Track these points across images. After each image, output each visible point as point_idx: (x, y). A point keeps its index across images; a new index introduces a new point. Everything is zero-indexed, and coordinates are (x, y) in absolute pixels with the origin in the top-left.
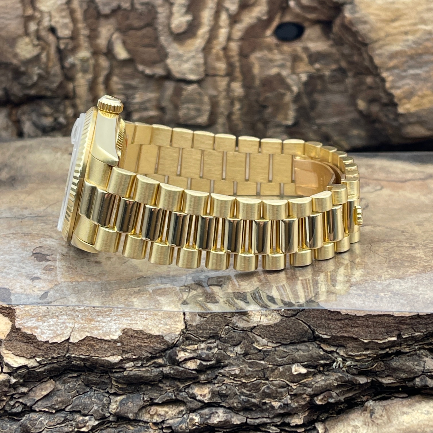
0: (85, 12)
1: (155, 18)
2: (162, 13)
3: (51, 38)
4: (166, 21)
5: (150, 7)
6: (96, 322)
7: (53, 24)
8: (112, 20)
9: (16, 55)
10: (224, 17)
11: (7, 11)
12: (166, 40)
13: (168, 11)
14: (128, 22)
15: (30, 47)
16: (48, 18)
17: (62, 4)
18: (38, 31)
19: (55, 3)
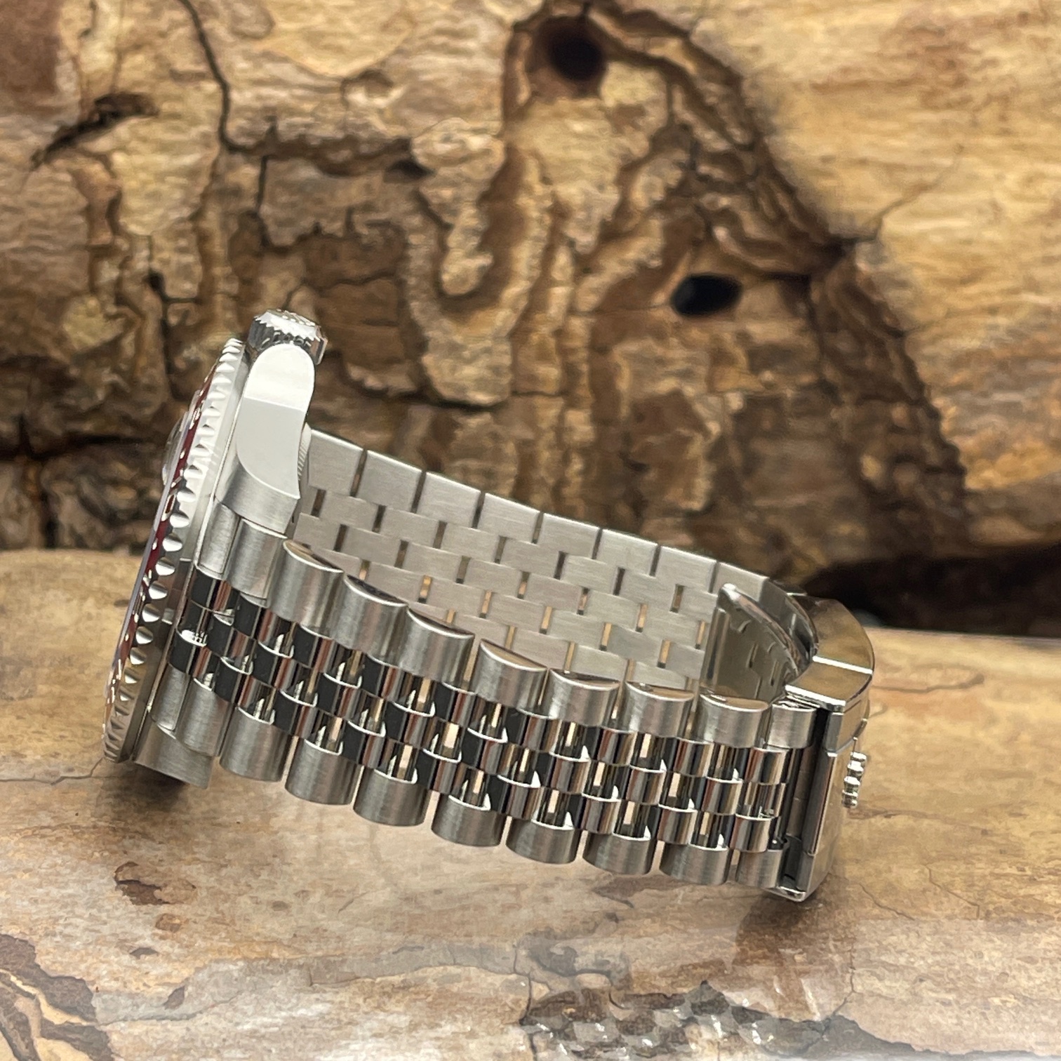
0: (233, 241)
1: (403, 258)
2: (416, 247)
3: (149, 300)
4: (428, 267)
5: (390, 232)
7: (156, 266)
8: (295, 261)
9: (61, 340)
10: (563, 259)
11: (46, 232)
12: (423, 311)
13: (432, 242)
14: (334, 266)
15: (98, 322)
16: (145, 253)
17: (181, 220)
18: (118, 282)
19: (164, 217)
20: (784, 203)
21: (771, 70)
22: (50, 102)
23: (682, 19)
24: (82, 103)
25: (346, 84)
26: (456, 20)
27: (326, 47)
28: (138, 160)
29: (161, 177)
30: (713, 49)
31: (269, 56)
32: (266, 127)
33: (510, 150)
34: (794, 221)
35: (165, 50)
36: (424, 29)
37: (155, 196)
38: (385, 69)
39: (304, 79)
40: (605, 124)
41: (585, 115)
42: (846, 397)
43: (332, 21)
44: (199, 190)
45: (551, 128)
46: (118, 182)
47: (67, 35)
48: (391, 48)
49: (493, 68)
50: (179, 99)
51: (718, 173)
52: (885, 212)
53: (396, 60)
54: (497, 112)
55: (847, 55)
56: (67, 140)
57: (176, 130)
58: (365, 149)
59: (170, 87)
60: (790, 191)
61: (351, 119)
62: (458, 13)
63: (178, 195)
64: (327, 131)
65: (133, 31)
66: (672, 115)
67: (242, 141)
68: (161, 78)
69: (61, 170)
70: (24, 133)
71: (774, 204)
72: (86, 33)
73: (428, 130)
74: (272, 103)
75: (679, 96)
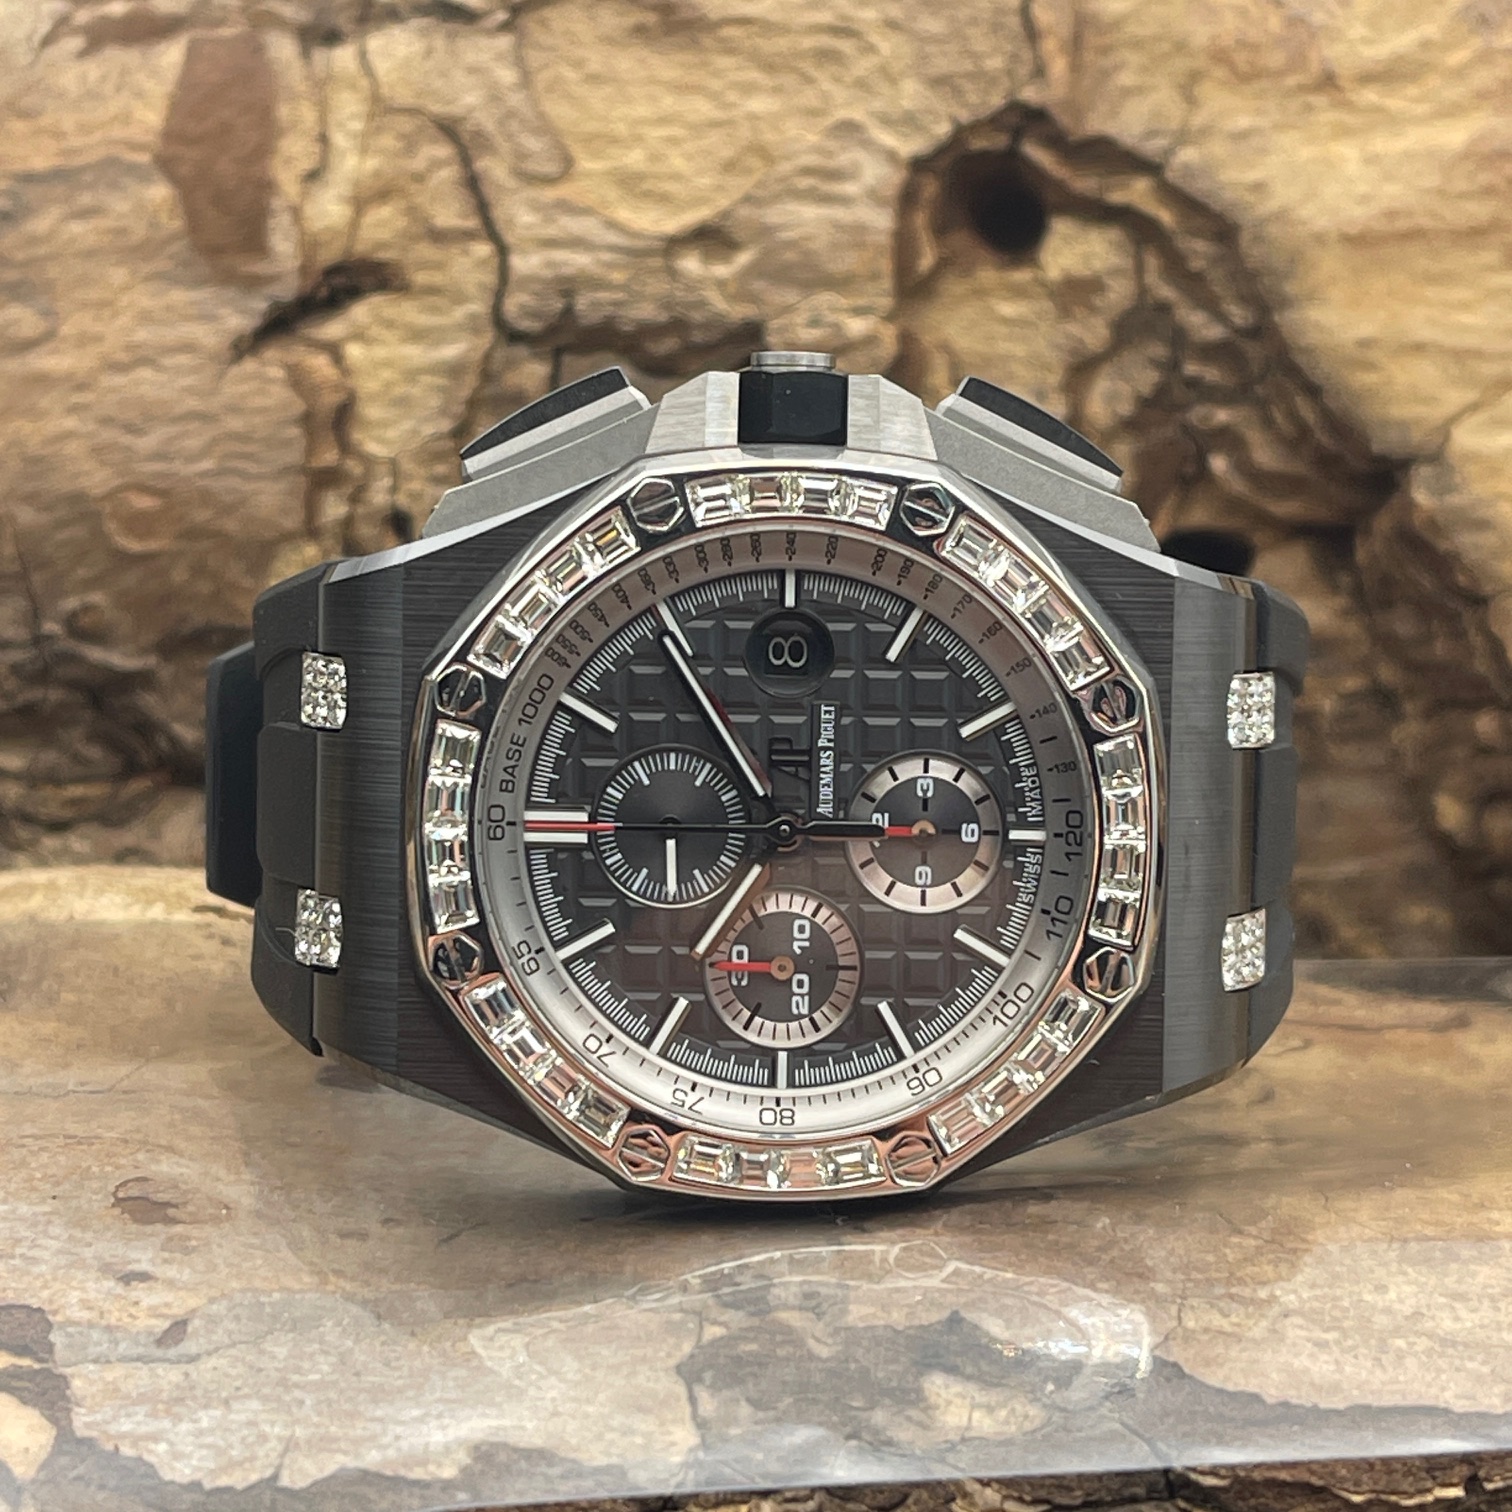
6: (373, 1420)
7: (402, 501)
11: (248, 448)
16: (386, 482)
17: (438, 437)
18: (348, 522)
19: (415, 432)
20: (1306, 411)
21: (1281, 216)
22: (260, 268)
23: (1152, 147)
24: (304, 270)
25: (674, 244)
26: (829, 154)
27: (648, 195)
28: (380, 352)
29: (411, 375)
30: (1197, 187)
31: (566, 207)
32: (558, 305)
33: (907, 339)
34: (1323, 438)
35: (420, 200)
36: (785, 167)
37: (403, 402)
38: (729, 223)
39: (613, 238)
40: (1047, 305)
41: (1018, 292)
42: (1409, 707)
43: (655, 157)
44: (465, 392)
45: (969, 311)
46: (350, 382)
47: (287, 180)
48: (737, 195)
49: (881, 221)
50: (439, 266)
51: (1212, 374)
52: (1454, 419)
53: (744, 212)
54: (887, 284)
55: (1393, 193)
56: (280, 324)
57: (435, 310)
58: (698, 337)
59: (426, 251)
60: (1313, 391)
61: (678, 294)
62: (832, 145)
63: (435, 402)
64: (647, 311)
65: (377, 174)
66: (1143, 291)
67: (527, 325)
68: (415, 238)
69: (272, 363)
70: (224, 311)
71: (1293, 415)
72: (313, 176)
73: (788, 309)
74: (567, 271)
75: (1152, 262)
